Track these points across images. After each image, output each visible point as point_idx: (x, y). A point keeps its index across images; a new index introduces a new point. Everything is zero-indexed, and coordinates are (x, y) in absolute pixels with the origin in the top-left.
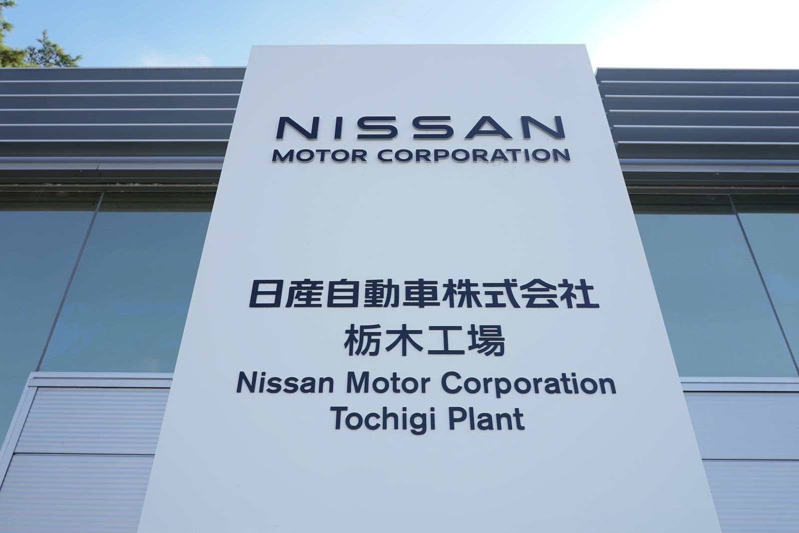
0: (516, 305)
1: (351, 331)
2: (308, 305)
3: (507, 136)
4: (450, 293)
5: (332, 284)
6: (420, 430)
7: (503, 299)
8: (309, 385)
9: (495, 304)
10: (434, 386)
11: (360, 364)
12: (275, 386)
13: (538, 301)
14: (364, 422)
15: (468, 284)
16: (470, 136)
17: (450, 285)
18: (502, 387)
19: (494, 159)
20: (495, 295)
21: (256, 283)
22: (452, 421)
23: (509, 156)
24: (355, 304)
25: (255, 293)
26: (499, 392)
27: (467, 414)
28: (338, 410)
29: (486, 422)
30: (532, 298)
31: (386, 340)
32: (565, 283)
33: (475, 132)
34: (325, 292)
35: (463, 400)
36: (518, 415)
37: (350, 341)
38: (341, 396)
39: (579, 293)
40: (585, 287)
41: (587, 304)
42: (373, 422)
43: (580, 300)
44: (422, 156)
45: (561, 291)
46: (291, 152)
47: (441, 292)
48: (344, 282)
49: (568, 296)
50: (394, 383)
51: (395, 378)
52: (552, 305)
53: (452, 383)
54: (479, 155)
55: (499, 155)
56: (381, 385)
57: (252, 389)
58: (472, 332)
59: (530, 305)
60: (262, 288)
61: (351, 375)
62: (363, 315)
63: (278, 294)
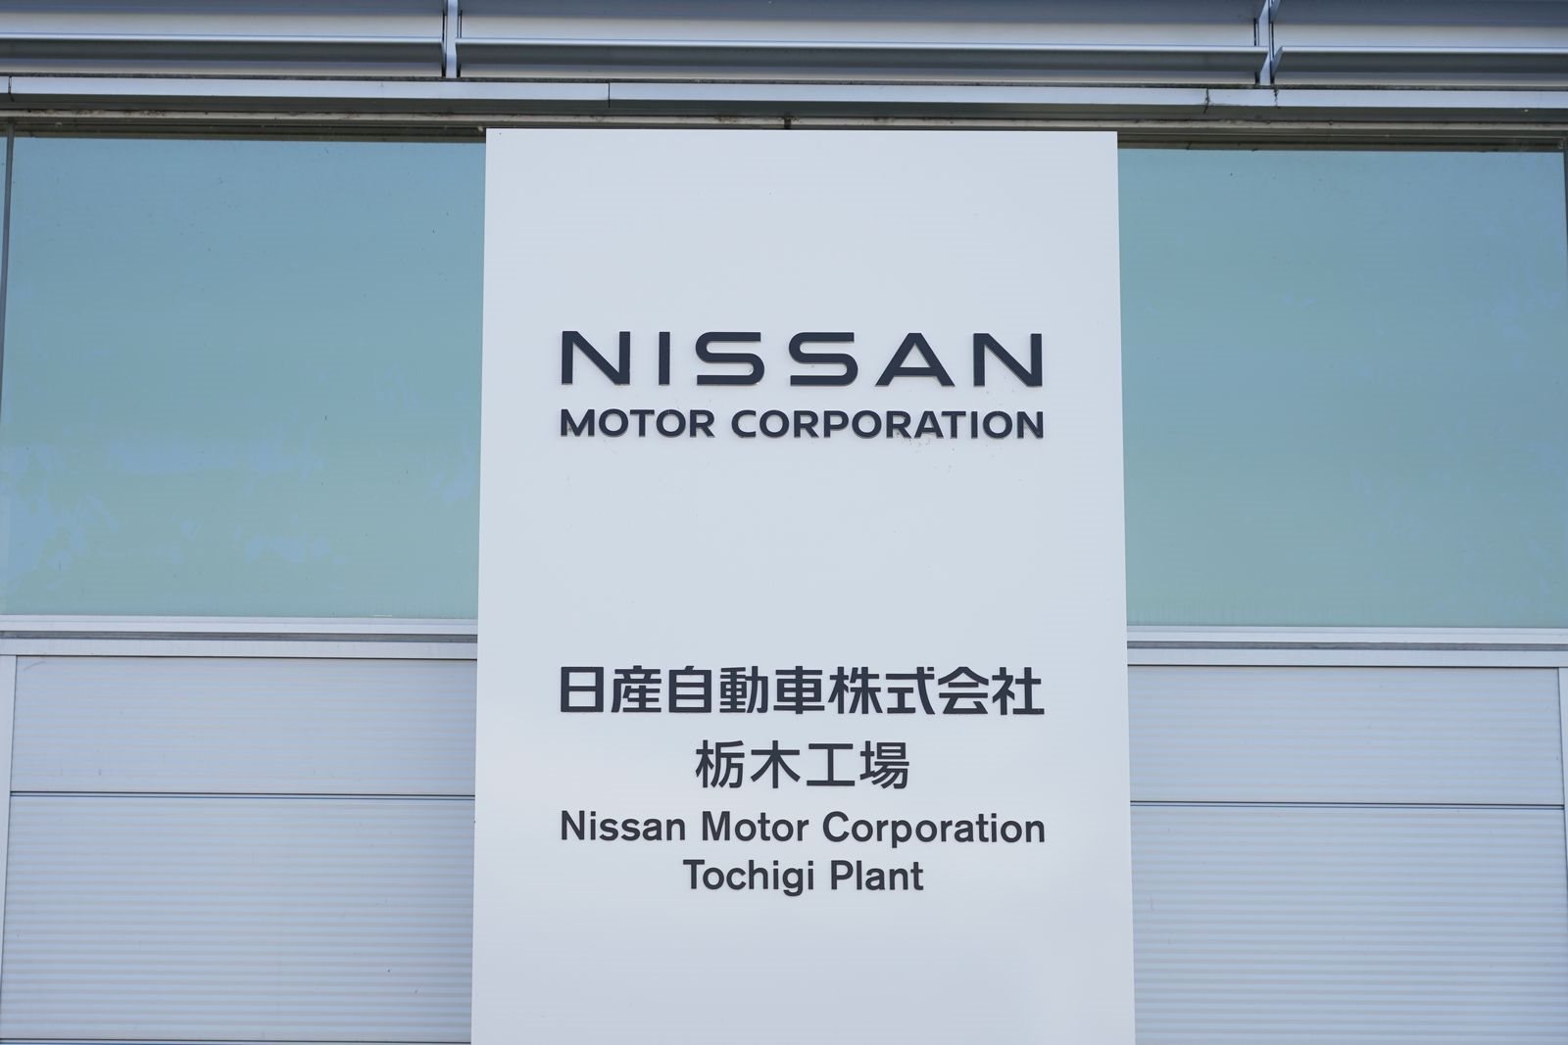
0: (929, 710)
1: (704, 751)
2: (642, 709)
3: (946, 381)
4: (839, 690)
5: (673, 674)
6: (795, 890)
7: (912, 700)
8: (655, 830)
9: (901, 709)
10: (813, 831)
11: (718, 800)
12: (610, 830)
13: (960, 704)
14: (726, 879)
15: (865, 675)
16: (884, 380)
17: (839, 677)
18: (900, 832)
19: (921, 431)
20: (901, 693)
21: (566, 672)
22: (835, 878)
23: (945, 424)
24: (707, 709)
25: (566, 689)
26: (895, 839)
27: (853, 869)
28: (694, 864)
29: (877, 880)
30: (954, 698)
31: (752, 764)
32: (1003, 675)
33: (894, 370)
34: (664, 687)
35: (850, 850)
36: (916, 870)
37: (704, 764)
38: (695, 845)
39: (1018, 690)
40: (1028, 681)
41: (1029, 709)
42: (737, 879)
43: (1019, 702)
44: (802, 424)
45: (996, 687)
46: (590, 414)
47: (828, 687)
48: (689, 671)
49: (1003, 695)
50: (762, 827)
51: (763, 821)
52: (980, 709)
53: (837, 827)
54: (895, 424)
55: (929, 425)
56: (745, 830)
57: (581, 835)
58: (867, 754)
59: (950, 710)
60: (575, 679)
61: (707, 816)
62: (719, 726)
63: (598, 689)
